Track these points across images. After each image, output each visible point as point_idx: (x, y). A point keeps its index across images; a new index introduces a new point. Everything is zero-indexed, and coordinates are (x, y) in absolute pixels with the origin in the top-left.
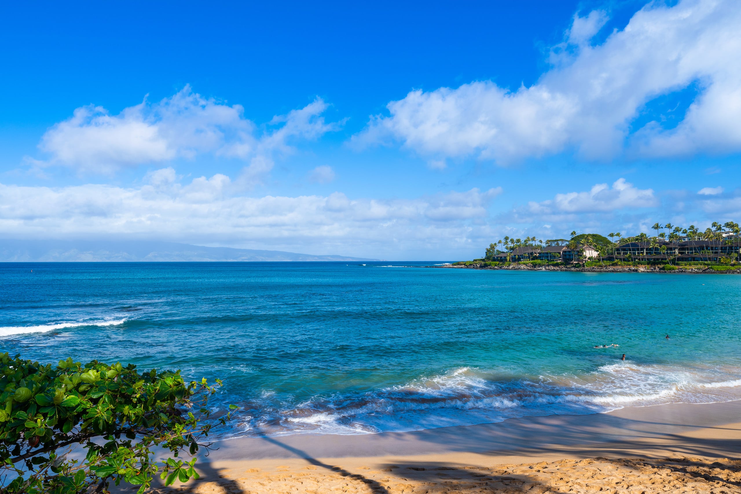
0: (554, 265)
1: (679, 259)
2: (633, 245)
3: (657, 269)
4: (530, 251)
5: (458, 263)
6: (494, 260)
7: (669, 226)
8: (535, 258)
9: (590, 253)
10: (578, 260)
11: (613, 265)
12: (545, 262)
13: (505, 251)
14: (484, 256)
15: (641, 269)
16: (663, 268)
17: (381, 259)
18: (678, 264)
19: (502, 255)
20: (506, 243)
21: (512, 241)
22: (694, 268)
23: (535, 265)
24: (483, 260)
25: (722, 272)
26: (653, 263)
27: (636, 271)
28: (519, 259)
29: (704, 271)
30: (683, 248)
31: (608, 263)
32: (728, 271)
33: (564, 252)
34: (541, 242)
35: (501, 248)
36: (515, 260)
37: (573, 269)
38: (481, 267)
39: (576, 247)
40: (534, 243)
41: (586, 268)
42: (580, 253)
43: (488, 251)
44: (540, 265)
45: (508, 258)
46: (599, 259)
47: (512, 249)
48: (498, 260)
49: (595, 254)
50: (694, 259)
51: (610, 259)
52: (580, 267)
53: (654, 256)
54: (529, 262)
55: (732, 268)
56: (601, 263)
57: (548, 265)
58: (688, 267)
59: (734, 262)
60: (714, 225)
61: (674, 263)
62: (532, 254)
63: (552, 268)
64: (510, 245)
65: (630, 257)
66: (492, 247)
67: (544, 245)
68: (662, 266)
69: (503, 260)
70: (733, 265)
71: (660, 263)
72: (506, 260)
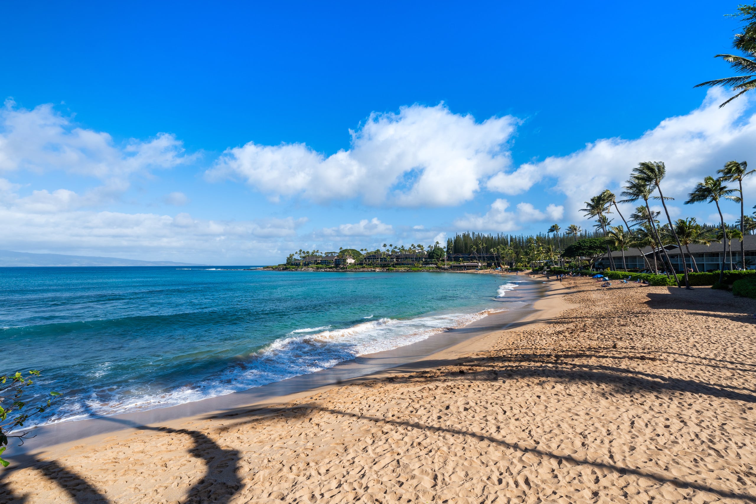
0: (330, 268)
1: (397, 264)
2: (373, 256)
3: (385, 270)
4: (315, 259)
5: (268, 267)
6: (292, 265)
7: (391, 245)
8: (318, 263)
9: (350, 261)
10: (344, 265)
11: (363, 268)
12: (324, 266)
13: (300, 259)
14: (285, 262)
15: (377, 270)
16: (388, 270)
17: (209, 265)
18: (395, 267)
19: (297, 262)
20: (300, 254)
21: (304, 252)
22: (403, 269)
23: (318, 268)
24: (285, 265)
25: (415, 271)
26: (383, 266)
27: (375, 271)
28: (308, 264)
29: (408, 271)
30: (398, 258)
31: (360, 266)
32: (418, 271)
33: (336, 260)
34: (321, 253)
35: (297, 257)
36: (306, 265)
37: (340, 270)
38: (283, 269)
39: (342, 257)
40: (317, 254)
41: (348, 269)
42: (345, 261)
43: (288, 259)
44: (321, 268)
45: (301, 264)
46: (355, 264)
47: (304, 258)
48: (294, 265)
49: (353, 261)
50: (403, 264)
51: (361, 264)
52: (345, 269)
53: (384, 263)
54: (315, 266)
55: (420, 269)
56: (356, 267)
57: (326, 268)
58: (400, 269)
59: (421, 266)
60: (412, 245)
61: (394, 267)
62: (316, 261)
63: (328, 270)
64: (303, 255)
65: (371, 263)
66: (291, 256)
67: (324, 255)
68: (387, 268)
69: (298, 265)
70: (420, 267)
71: (386, 267)
72: (300, 265)
